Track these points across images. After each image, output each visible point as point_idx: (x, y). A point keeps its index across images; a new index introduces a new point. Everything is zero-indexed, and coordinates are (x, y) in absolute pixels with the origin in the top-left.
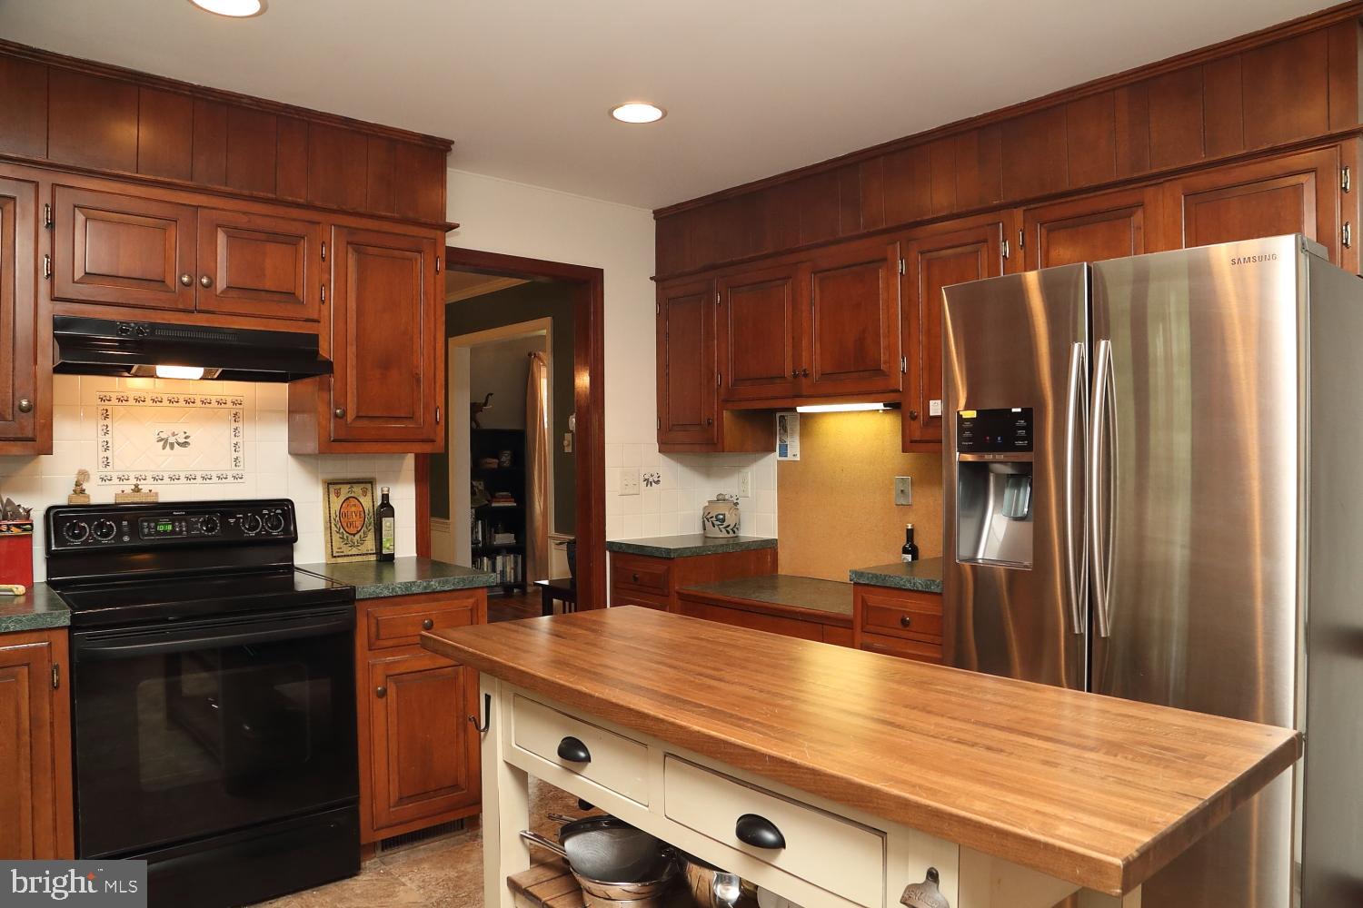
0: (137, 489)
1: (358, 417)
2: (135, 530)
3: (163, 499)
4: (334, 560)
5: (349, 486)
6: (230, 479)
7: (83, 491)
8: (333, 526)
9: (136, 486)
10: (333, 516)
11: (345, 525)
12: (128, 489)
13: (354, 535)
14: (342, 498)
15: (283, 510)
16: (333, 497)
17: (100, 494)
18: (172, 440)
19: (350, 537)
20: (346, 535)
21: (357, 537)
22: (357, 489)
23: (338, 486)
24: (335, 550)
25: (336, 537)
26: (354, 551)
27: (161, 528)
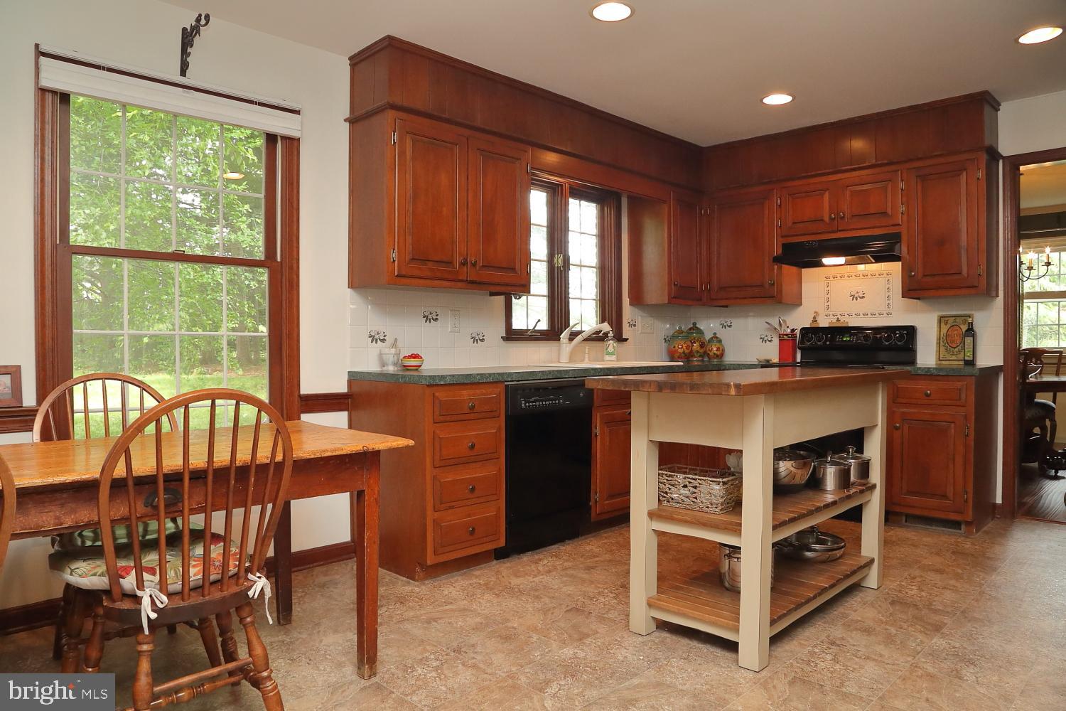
0: (838, 320)
1: (925, 276)
2: (832, 340)
3: (850, 325)
4: (939, 362)
5: (954, 318)
6: (885, 315)
7: (816, 321)
8: (941, 342)
9: (838, 318)
10: (942, 336)
11: (949, 342)
12: (835, 320)
13: (955, 348)
14: (949, 326)
15: (910, 332)
16: (943, 325)
17: (824, 323)
18: (856, 295)
19: (952, 349)
20: (949, 347)
21: (957, 349)
22: (958, 320)
23: (946, 319)
24: (941, 356)
25: (942, 349)
26: (954, 358)
27: (845, 339)
